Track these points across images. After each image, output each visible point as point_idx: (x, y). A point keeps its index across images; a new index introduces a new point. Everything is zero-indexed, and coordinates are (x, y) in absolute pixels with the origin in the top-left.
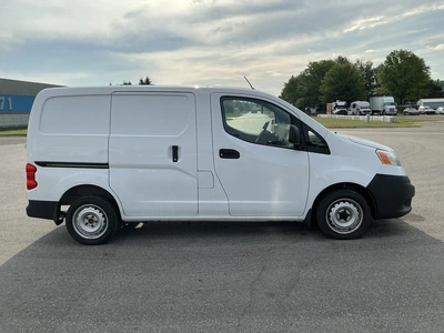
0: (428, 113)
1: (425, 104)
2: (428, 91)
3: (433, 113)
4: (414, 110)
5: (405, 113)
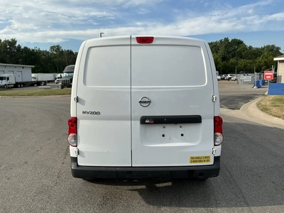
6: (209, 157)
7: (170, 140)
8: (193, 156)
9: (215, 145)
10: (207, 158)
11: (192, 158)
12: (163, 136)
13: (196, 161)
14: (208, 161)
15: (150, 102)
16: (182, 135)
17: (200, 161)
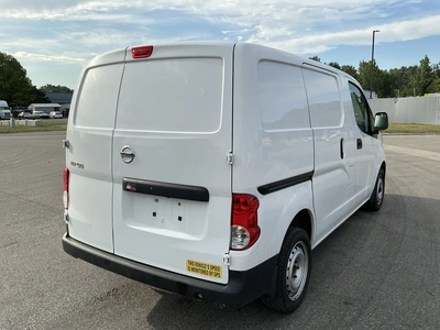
0: (43, 117)
1: (37, 109)
2: (34, 96)
3: (48, 117)
4: (29, 115)
5: (20, 118)
6: (218, 268)
7: (162, 225)
8: (192, 259)
9: (231, 249)
10: (216, 270)
11: (190, 263)
12: (154, 214)
13: (197, 271)
14: (218, 275)
15: (132, 155)
16: (180, 219)
17: (203, 272)
